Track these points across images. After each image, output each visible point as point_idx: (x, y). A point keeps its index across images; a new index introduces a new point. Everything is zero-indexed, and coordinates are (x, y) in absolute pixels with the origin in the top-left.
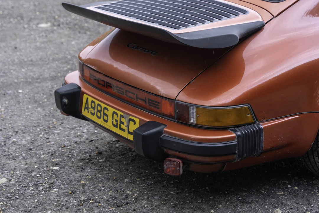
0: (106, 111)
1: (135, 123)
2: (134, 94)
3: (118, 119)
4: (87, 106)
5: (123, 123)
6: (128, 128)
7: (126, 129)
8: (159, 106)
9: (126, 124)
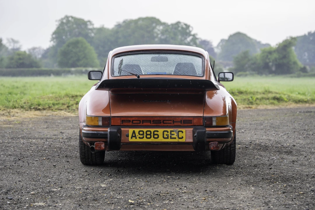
0: (156, 133)
1: (182, 132)
2: (171, 120)
3: (169, 133)
4: (134, 135)
5: (173, 135)
6: (178, 136)
7: (177, 137)
8: (192, 122)
9: (176, 134)
